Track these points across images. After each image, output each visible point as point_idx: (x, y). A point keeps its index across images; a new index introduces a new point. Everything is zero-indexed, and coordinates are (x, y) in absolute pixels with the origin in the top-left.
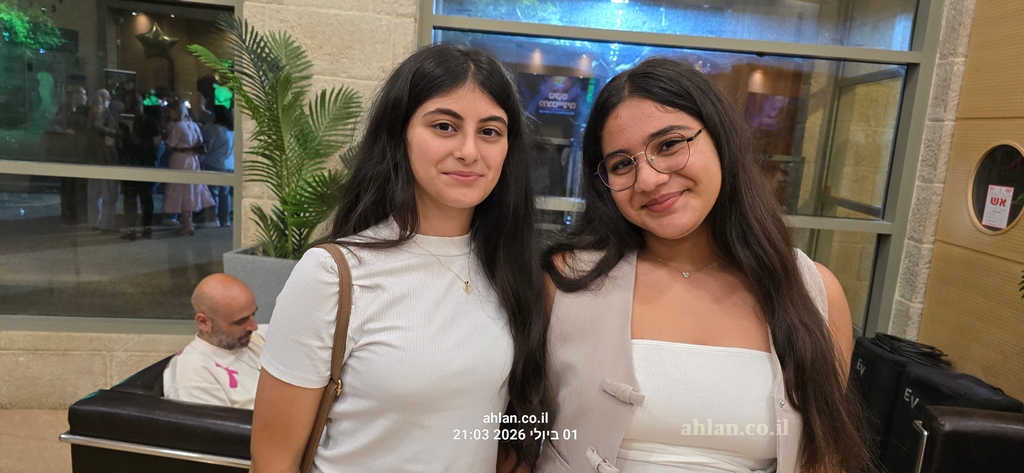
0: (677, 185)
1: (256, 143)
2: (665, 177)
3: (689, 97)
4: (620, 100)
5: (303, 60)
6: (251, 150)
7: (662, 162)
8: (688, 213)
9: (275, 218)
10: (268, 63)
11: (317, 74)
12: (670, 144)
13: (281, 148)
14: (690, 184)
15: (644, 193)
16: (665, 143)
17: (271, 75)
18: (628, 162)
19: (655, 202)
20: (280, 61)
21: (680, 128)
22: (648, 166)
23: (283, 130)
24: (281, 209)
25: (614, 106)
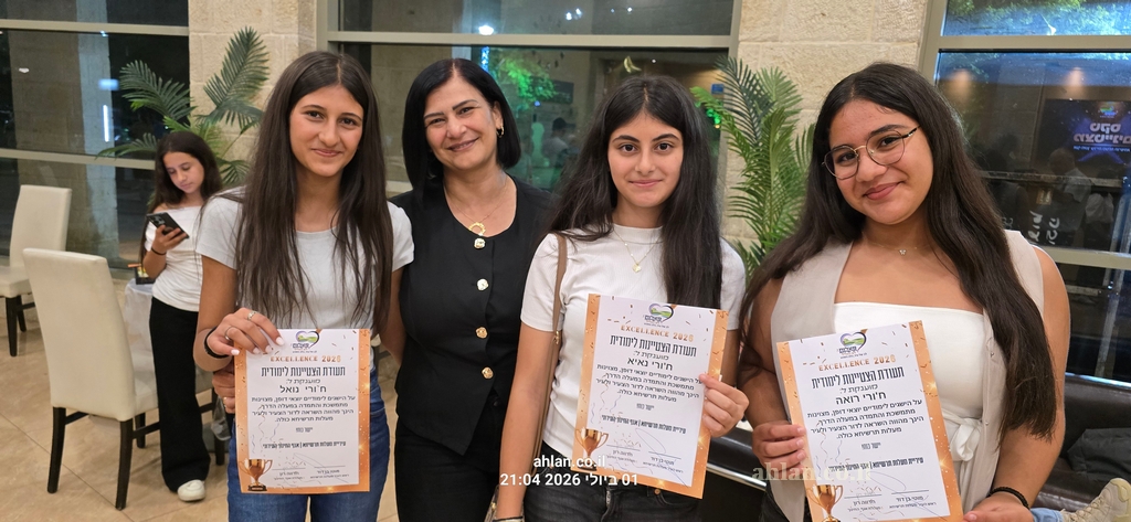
0: (892, 177)
1: (744, 179)
2: (882, 169)
3: (907, 100)
4: (847, 100)
5: (792, 95)
6: (740, 186)
7: (880, 156)
8: (901, 203)
9: (753, 255)
10: (759, 100)
11: (806, 108)
12: (889, 140)
13: (767, 183)
14: (904, 177)
15: (864, 183)
16: (884, 139)
17: (760, 112)
18: (851, 156)
19: (873, 191)
20: (769, 98)
21: (897, 126)
22: (869, 159)
23: (771, 165)
24: (760, 246)
25: (841, 106)
